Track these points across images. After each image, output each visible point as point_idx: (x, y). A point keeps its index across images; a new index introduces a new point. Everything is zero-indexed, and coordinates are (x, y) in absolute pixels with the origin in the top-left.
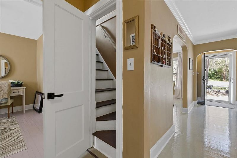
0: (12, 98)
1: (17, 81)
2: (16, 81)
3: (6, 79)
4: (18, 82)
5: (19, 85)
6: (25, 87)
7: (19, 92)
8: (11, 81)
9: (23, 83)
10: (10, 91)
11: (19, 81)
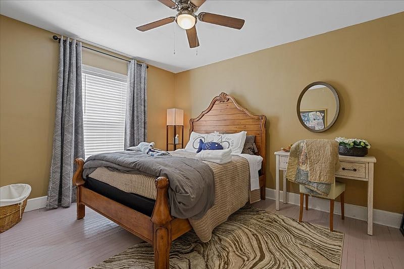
0: (339, 181)
1: (354, 140)
2: (350, 141)
3: (330, 135)
4: (354, 143)
5: (359, 150)
6: (374, 160)
7: (355, 170)
8: (339, 140)
9: (369, 147)
10: (335, 166)
11: (358, 141)
